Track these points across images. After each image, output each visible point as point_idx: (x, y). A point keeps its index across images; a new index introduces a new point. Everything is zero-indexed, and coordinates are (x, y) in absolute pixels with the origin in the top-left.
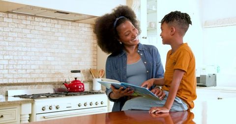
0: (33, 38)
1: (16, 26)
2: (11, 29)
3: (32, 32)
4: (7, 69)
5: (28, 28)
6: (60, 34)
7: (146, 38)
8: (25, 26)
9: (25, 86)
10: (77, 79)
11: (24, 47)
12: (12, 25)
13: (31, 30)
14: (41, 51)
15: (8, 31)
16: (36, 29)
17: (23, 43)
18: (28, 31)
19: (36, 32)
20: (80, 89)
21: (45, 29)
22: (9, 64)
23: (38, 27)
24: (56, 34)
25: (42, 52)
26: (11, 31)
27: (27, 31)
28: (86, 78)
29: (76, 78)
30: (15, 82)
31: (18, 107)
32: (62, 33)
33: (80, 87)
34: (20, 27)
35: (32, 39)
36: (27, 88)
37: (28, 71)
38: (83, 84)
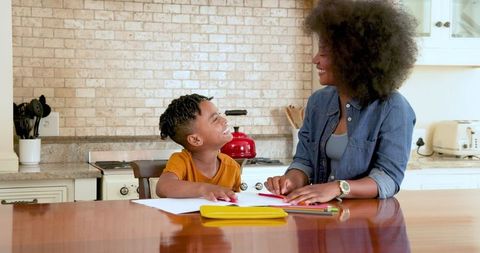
0: (149, 40)
1: (112, 16)
2: (101, 23)
3: (147, 27)
4: (92, 107)
5: (136, 18)
6: (216, 27)
7: (447, 25)
8: (130, 15)
9: (129, 144)
10: (241, 130)
11: (129, 60)
12: (102, 15)
13: (145, 22)
14: (167, 67)
15: (93, 27)
16: (155, 20)
17: (125, 52)
18: (138, 26)
19: (156, 27)
20: (244, 151)
21: (175, 19)
22: (96, 97)
23: (160, 15)
24: (204, 28)
25: (170, 70)
26: (100, 28)
27: (136, 26)
28: (283, 128)
29: (236, 128)
30: (111, 134)
31: (69, 184)
32: (218, 26)
33: (242, 148)
34: (119, 18)
35: (148, 43)
36: (133, 148)
37: (139, 112)
38: (252, 144)
